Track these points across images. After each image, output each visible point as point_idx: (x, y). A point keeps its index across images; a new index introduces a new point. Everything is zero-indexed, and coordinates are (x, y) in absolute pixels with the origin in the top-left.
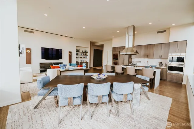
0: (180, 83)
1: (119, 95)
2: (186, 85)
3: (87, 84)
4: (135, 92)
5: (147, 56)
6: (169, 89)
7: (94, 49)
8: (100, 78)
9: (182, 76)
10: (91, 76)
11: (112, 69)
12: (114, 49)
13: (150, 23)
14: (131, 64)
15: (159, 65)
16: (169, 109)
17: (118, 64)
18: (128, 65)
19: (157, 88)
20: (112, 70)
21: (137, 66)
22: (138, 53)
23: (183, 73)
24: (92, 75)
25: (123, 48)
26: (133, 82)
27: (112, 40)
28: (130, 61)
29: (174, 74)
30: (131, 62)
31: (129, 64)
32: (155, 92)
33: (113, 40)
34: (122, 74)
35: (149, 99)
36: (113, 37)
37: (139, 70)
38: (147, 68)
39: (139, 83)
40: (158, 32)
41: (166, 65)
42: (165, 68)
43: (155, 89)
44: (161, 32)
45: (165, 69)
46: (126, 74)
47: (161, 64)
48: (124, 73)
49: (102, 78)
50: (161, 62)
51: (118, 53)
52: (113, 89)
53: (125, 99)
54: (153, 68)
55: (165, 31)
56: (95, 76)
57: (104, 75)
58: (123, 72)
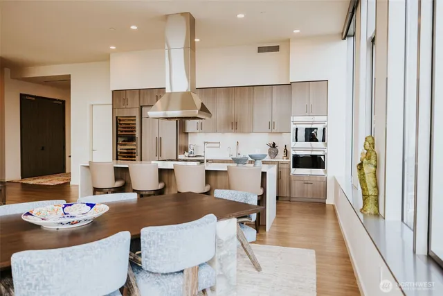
0: (321, 201)
1: (165, 280)
2: (333, 206)
3: (9, 259)
4: (222, 254)
5: (234, 125)
6: (299, 223)
7: (22, 96)
8: (75, 220)
9: (325, 180)
10: (24, 218)
11: (116, 179)
12: (119, 96)
13: (240, 16)
14: (186, 154)
15: (270, 152)
16: (313, 284)
17: (138, 158)
18: (177, 160)
19: (272, 226)
20: (118, 184)
21: (207, 161)
22: (208, 112)
23: (326, 172)
24: (28, 214)
25: (156, 93)
26: (212, 215)
27: (106, 58)
28: (182, 142)
29: (306, 179)
30: (186, 149)
31: (180, 157)
32: (267, 240)
33: (111, 60)
34: (160, 192)
35: (258, 269)
36: (113, 48)
37: (216, 172)
38: (240, 165)
39: (230, 217)
40: (261, 50)
41: (286, 152)
42: (285, 160)
43: (267, 230)
44: (269, 51)
45: (285, 166)
46: (173, 191)
47: (273, 150)
48: (167, 190)
49: (84, 217)
50: (274, 144)
51: (136, 113)
52: (142, 259)
53: (192, 287)
54: (259, 163)
55: (276, 49)
56: (46, 213)
57: (92, 206)
58: (160, 186)
